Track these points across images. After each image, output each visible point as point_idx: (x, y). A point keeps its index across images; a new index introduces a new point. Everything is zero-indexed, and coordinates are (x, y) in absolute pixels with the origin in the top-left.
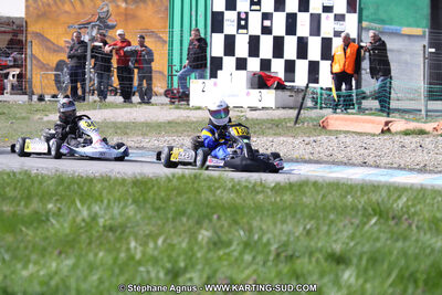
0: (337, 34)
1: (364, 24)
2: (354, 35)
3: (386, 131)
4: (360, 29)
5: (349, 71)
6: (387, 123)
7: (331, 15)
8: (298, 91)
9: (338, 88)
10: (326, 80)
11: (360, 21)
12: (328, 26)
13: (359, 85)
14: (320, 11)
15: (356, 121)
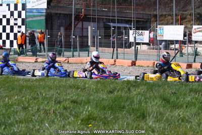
0: (19, 32)
1: (27, 29)
2: (24, 32)
3: (36, 62)
4: (26, 30)
5: (23, 43)
6: (36, 59)
7: (17, 26)
8: (7, 49)
9: (19, 49)
10: (15, 46)
11: (26, 28)
12: (16, 29)
13: (26, 48)
14: (13, 25)
15: (26, 58)
